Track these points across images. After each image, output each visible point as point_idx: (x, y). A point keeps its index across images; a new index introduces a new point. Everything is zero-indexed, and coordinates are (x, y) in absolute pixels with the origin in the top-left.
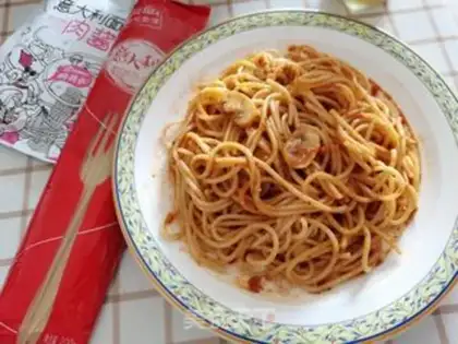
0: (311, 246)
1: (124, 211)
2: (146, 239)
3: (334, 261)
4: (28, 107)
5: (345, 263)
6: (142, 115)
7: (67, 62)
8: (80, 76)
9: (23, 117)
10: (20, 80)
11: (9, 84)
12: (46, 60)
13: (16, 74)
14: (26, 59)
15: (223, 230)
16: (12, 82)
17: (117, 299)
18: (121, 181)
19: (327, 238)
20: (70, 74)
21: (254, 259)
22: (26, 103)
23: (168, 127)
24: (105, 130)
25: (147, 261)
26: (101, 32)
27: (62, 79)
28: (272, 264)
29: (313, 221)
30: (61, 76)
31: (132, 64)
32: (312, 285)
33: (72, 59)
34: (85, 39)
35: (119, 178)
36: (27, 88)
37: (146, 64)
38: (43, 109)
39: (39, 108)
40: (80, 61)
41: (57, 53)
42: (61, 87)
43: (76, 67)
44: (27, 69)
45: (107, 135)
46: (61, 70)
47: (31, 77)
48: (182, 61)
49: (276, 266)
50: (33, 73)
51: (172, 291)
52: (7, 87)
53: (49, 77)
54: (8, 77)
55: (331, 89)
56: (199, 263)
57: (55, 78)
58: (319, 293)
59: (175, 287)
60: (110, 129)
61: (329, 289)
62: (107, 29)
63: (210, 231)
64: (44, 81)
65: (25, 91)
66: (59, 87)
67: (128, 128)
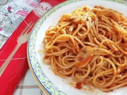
0: (104, 70)
1: (30, 52)
2: (36, 63)
3: (114, 78)
4: (7, 21)
5: (119, 80)
6: (42, 23)
7: (22, 9)
8: (25, 13)
9: (4, 24)
10: (6, 14)
11: (3, 15)
12: (15, 9)
13: (6, 12)
14: (9, 9)
15: (67, 62)
16: (4, 14)
17: (22, 87)
18: (31, 42)
19: (111, 67)
20: (22, 13)
21: (79, 75)
22: (6, 20)
23: (51, 27)
24: (29, 27)
25: (35, 71)
26: (34, 2)
27: (19, 14)
28: (87, 77)
29: (105, 59)
30: (19, 13)
31: (41, 9)
32: (104, 88)
33: (23, 9)
34: (29, 4)
35: (30, 41)
36: (8, 16)
37: (46, 9)
38: (11, 22)
39: (10, 22)
40: (26, 9)
41: (19, 7)
42: (18, 16)
43: (24, 11)
44: (9, 11)
45: (29, 29)
46: (19, 11)
47: (10, 13)
48: (58, 8)
49: (88, 78)
50: (11, 12)
51: (43, 84)
52: (2, 15)
53: (15, 13)
54: (3, 13)
55: (111, 15)
56: (56, 74)
57: (17, 13)
58: (107, 92)
59: (44, 83)
60: (31, 27)
61: (112, 91)
62: (36, 2)
63: (61, 62)
64: (13, 14)
65: (7, 17)
66: (17, 16)
67: (37, 26)
